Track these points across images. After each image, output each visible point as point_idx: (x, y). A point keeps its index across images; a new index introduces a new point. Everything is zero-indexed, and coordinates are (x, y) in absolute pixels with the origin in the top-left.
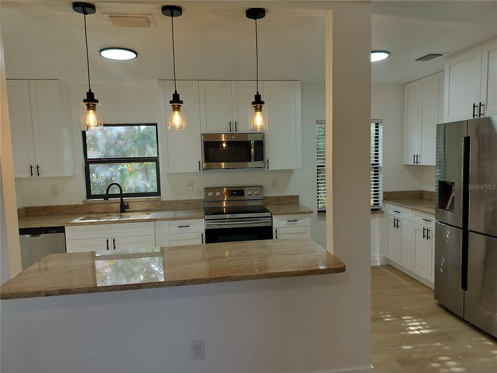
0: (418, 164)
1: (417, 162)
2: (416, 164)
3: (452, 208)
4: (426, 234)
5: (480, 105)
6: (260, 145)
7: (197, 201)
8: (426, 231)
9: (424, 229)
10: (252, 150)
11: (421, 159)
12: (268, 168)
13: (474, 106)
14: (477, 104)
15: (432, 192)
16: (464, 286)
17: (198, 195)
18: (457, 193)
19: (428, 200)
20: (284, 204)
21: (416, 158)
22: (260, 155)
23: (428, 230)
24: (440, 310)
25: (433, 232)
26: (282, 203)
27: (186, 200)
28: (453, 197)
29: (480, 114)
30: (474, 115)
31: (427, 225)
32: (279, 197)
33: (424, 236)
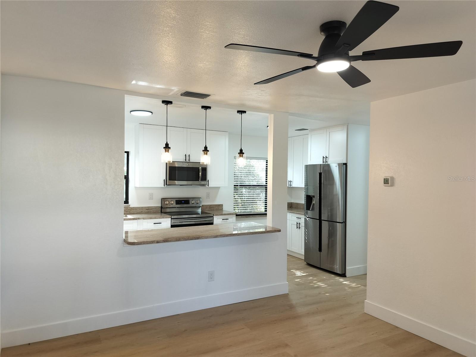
0: (291, 186)
1: (291, 185)
2: (290, 186)
3: (313, 209)
4: (298, 226)
5: (326, 157)
6: (205, 170)
7: (156, 207)
8: (298, 224)
9: (297, 223)
10: (200, 173)
11: (293, 183)
12: (208, 185)
13: (323, 158)
14: (325, 157)
15: (297, 203)
16: (320, 250)
17: (157, 204)
18: (315, 201)
19: (295, 208)
20: (213, 210)
21: (290, 182)
22: (204, 178)
23: (299, 224)
24: (308, 266)
25: (303, 224)
26: (212, 209)
27: (148, 207)
28: (314, 204)
29: (326, 162)
30: (323, 162)
31: (299, 221)
32: (211, 205)
33: (297, 227)
